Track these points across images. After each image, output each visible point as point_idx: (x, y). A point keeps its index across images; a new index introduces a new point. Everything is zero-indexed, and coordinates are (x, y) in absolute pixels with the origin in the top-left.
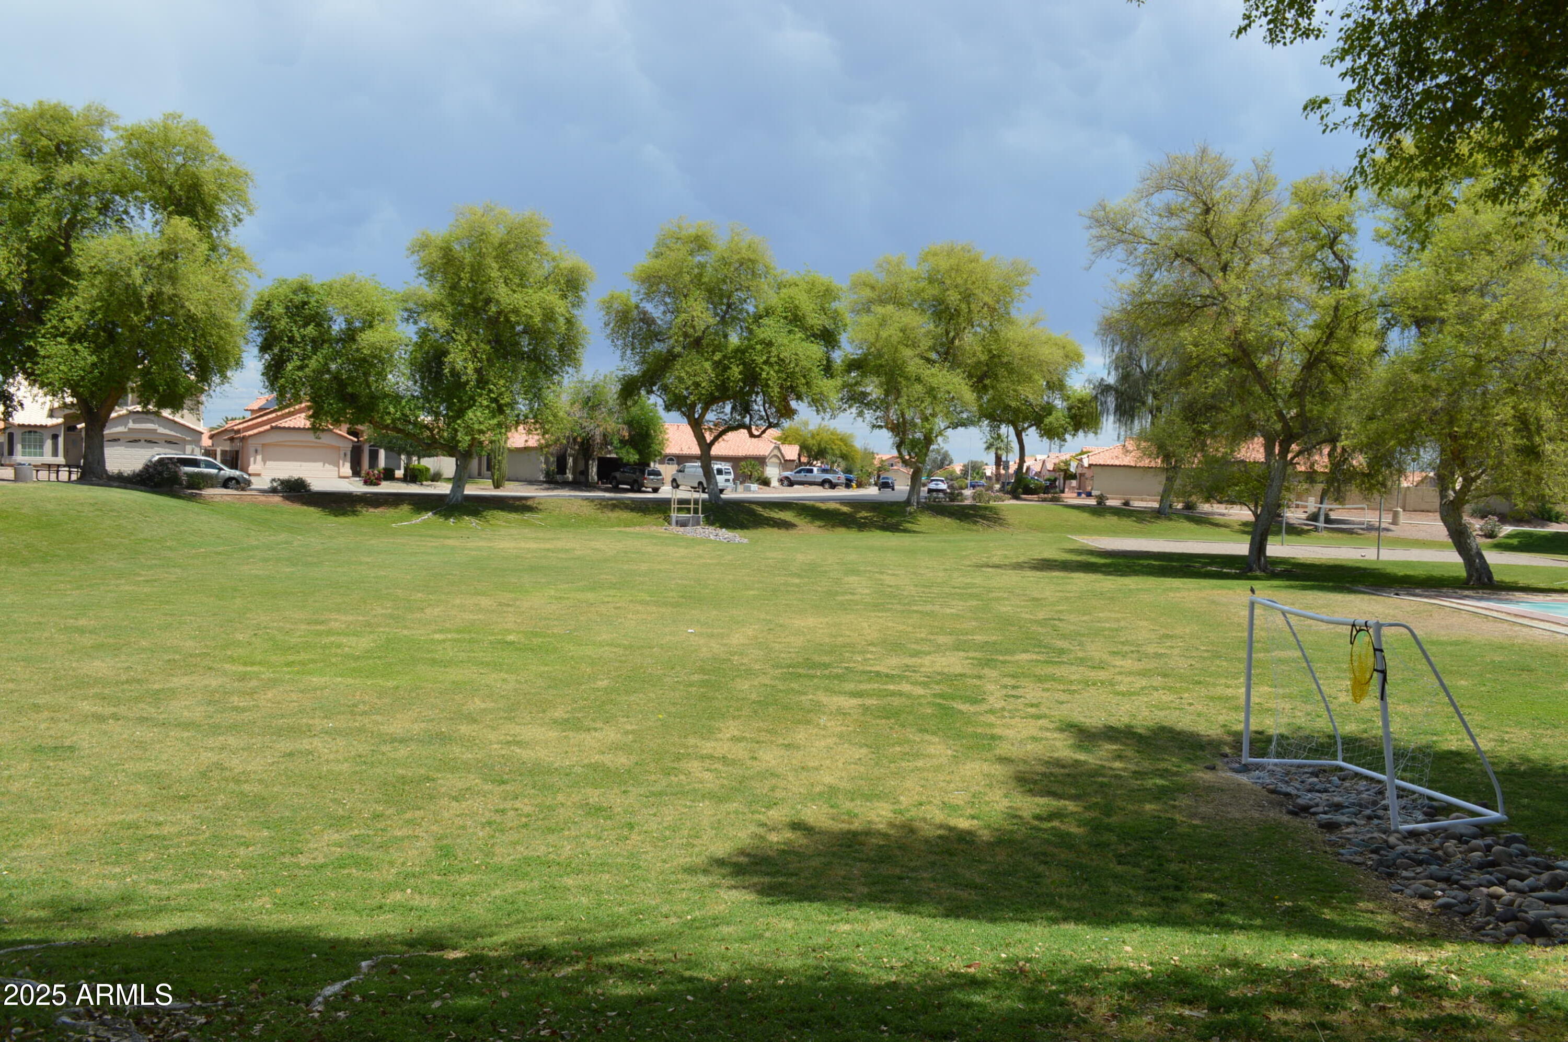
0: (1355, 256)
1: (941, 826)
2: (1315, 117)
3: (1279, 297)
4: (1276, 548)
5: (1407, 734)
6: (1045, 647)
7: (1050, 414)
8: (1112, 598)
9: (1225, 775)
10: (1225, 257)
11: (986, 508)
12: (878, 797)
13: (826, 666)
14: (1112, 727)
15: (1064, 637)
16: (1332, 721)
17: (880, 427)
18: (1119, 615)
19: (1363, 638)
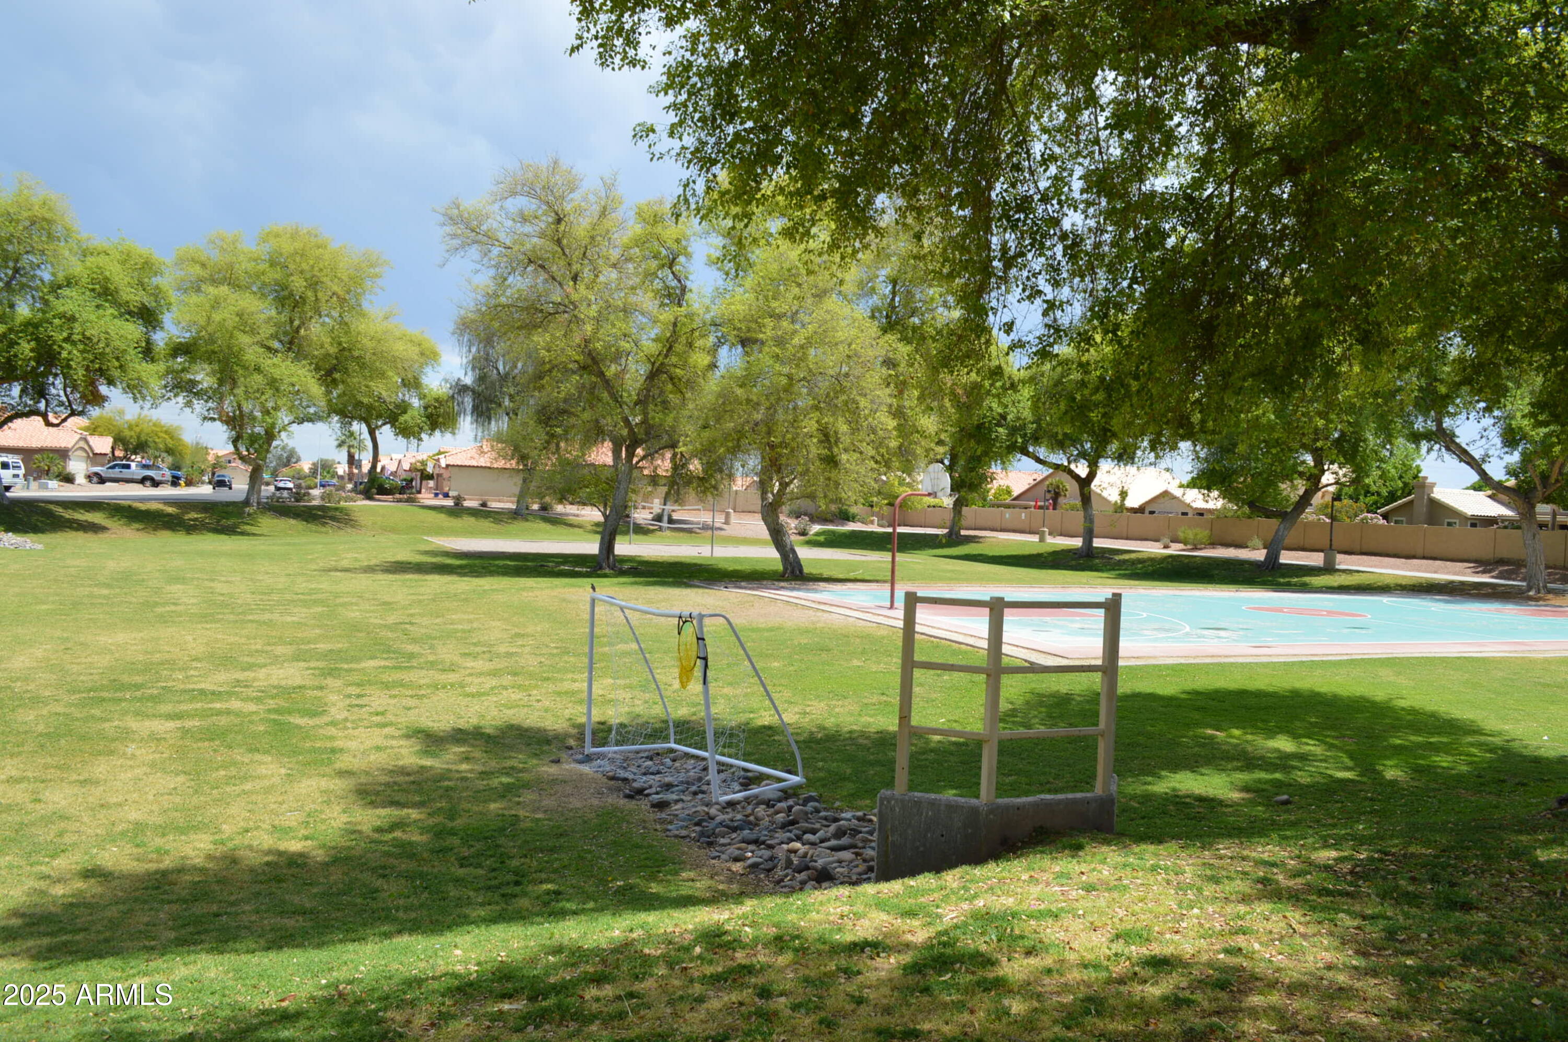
0: (691, 277)
1: (269, 852)
2: (643, 145)
3: (625, 310)
4: (624, 547)
5: (730, 713)
6: (394, 652)
7: (405, 412)
8: (466, 600)
9: (570, 767)
10: (576, 267)
11: (336, 509)
12: (196, 828)
13: (138, 687)
14: (460, 730)
15: (414, 641)
16: (665, 707)
17: (213, 419)
18: (472, 616)
19: (688, 629)
